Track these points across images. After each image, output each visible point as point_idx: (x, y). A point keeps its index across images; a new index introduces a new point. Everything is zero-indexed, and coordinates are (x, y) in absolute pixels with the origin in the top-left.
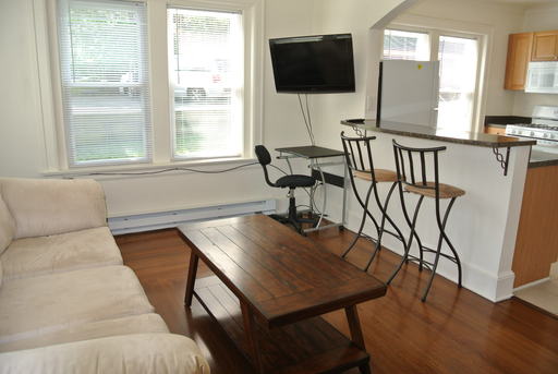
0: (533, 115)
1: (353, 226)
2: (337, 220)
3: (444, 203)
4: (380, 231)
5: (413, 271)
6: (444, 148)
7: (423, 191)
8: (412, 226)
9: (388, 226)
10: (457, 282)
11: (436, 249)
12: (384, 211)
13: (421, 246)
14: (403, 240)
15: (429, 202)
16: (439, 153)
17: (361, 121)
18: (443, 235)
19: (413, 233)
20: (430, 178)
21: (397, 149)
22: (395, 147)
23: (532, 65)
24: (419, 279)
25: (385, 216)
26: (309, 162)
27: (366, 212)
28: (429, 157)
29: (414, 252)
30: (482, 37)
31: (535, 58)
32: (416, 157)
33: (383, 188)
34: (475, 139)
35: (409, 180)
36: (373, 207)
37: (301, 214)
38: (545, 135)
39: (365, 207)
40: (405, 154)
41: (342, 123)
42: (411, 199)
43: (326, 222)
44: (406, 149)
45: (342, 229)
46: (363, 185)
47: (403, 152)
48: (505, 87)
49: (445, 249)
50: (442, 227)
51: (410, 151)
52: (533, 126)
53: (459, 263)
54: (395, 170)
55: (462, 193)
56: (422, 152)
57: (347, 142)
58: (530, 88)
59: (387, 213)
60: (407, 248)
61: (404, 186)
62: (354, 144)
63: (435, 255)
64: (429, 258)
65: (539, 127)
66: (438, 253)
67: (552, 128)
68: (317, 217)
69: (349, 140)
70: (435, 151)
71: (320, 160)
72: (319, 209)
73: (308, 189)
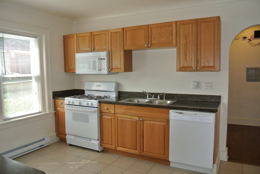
0: (85, 88)
23: (78, 56)
30: (41, 36)
38: (88, 104)
48: (65, 71)
58: (78, 71)
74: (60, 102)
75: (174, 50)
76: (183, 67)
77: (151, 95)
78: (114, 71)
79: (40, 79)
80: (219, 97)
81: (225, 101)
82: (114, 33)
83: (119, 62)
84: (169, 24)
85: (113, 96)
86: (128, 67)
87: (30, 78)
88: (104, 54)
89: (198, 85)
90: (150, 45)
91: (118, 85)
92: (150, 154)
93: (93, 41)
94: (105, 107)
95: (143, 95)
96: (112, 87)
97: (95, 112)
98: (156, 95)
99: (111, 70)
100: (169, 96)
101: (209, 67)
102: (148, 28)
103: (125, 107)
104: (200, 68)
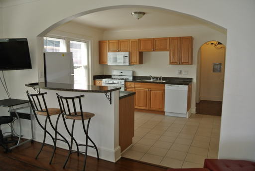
0: (112, 74)
1: (39, 139)
2: (30, 138)
3: (86, 122)
4: (55, 140)
5: (75, 156)
6: (83, 96)
7: (75, 118)
8: (72, 135)
9: (59, 137)
10: (97, 157)
11: (85, 144)
12: (55, 130)
13: (77, 144)
14: (67, 142)
15: (78, 123)
16: (82, 99)
17: (37, 84)
18: (87, 137)
19: (73, 139)
20: (78, 110)
21: (60, 98)
22: (58, 98)
23: (109, 54)
24: (78, 160)
25: (57, 132)
26: (8, 109)
27: (46, 131)
28: (77, 101)
29: (74, 148)
30: (88, 42)
31: (110, 51)
32: (70, 101)
33: (54, 118)
34: (91, 89)
35: (68, 113)
36: (49, 128)
37: (7, 138)
38: (118, 82)
39: (45, 129)
40: (64, 100)
41: (26, 85)
42: (69, 122)
43: (23, 140)
44: (64, 98)
45: (33, 142)
46: (42, 118)
47: (62, 99)
48: (100, 63)
49: (90, 143)
50: (86, 133)
51: (66, 99)
52: (113, 79)
53: (96, 148)
54: (59, 108)
55: (93, 115)
56: (73, 99)
57: (31, 97)
58: (109, 63)
59: (58, 130)
60: (70, 148)
61: (65, 116)
62: (35, 97)
63: (85, 147)
64: (82, 149)
65: (115, 79)
66: (87, 145)
67: (120, 79)
68: (17, 137)
69: (32, 95)
70: (79, 97)
71: (15, 107)
72: (17, 133)
73: (10, 124)
74: (98, 82)
75: (168, 53)
76: (173, 62)
77: (154, 78)
78: (132, 64)
79: (87, 68)
80: (191, 79)
81: (194, 81)
82: (133, 42)
83: (136, 58)
84: (165, 39)
85: (131, 79)
86: (141, 62)
87: (81, 67)
88: (127, 54)
89: (180, 72)
90: (155, 50)
91: (133, 72)
92: (155, 109)
93: (119, 46)
94: (128, 84)
95: (149, 78)
96: (130, 73)
97: (123, 86)
98: (157, 78)
99: (131, 63)
100: (164, 79)
101: (186, 62)
102: (154, 40)
103: (140, 83)
104: (181, 63)
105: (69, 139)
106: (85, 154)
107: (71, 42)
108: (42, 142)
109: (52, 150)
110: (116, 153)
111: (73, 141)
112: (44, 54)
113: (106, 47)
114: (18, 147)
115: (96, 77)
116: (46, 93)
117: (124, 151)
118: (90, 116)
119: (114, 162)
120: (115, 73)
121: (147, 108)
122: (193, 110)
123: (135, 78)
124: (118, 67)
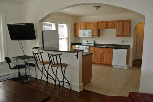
0: (82, 43)
1: (39, 78)
2: (34, 77)
3: (63, 68)
4: (47, 78)
5: (58, 88)
6: (62, 54)
7: (57, 66)
8: (56, 76)
9: (49, 76)
10: (69, 88)
11: (63, 81)
12: (47, 72)
13: (59, 81)
14: (54, 80)
15: (59, 69)
16: (61, 56)
17: (38, 48)
18: (64, 77)
19: (56, 77)
20: (59, 62)
21: (49, 55)
22: (48, 55)
23: (80, 31)
24: (60, 90)
25: (48, 74)
26: (24, 61)
27: (42, 73)
28: (58, 57)
29: (57, 83)
30: (68, 24)
31: (81, 29)
32: (55, 57)
33: (46, 66)
34: (69, 51)
35: (53, 63)
36: (44, 72)
37: (23, 76)
38: (85, 47)
39: (42, 72)
40: (51, 56)
41: (33, 48)
42: (55, 68)
43: (31, 78)
44: (51, 55)
45: (36, 79)
46: (41, 66)
48: (75, 36)
49: (65, 81)
50: (64, 75)
51: (53, 55)
52: (82, 45)
53: (69, 83)
54: (49, 61)
55: (68, 65)
56: (56, 55)
57: (34, 54)
58: (80, 36)
59: (48, 73)
60: (55, 82)
61: (52, 65)
62: (37, 55)
64: (61, 84)
65: (83, 45)
66: (64, 82)
67: (86, 45)
68: (28, 76)
69: (35, 53)
70: (59, 55)
71: (27, 60)
72: (28, 74)
73: (24, 69)
74: (74, 47)
75: (115, 30)
76: (118, 35)
77: (106, 45)
78: (94, 36)
79: (67, 39)
80: (130, 46)
81: (132, 47)
82: (94, 23)
83: (96, 33)
84: (114, 21)
85: (93, 45)
86: (99, 35)
87: (64, 38)
88: (90, 30)
89: (123, 42)
90: (107, 28)
91: (94, 41)
93: (86, 26)
94: (91, 48)
95: (104, 45)
96: (92, 42)
97: (88, 50)
98: (108, 45)
99: (93, 36)
100: (113, 45)
101: (126, 36)
102: (106, 22)
103: (98, 48)
104: (123, 36)
105: (54, 78)
106: (62, 86)
107: (58, 24)
108: (40, 79)
109: (46, 83)
110: (80, 87)
111: (57, 79)
112: (43, 31)
113: (79, 26)
114: (28, 81)
115: (73, 44)
116: (42, 52)
117: (85, 86)
118: (66, 65)
119: (79, 91)
120: (84, 42)
121: (102, 63)
122: (131, 64)
123: (95, 45)
124: (85, 38)
